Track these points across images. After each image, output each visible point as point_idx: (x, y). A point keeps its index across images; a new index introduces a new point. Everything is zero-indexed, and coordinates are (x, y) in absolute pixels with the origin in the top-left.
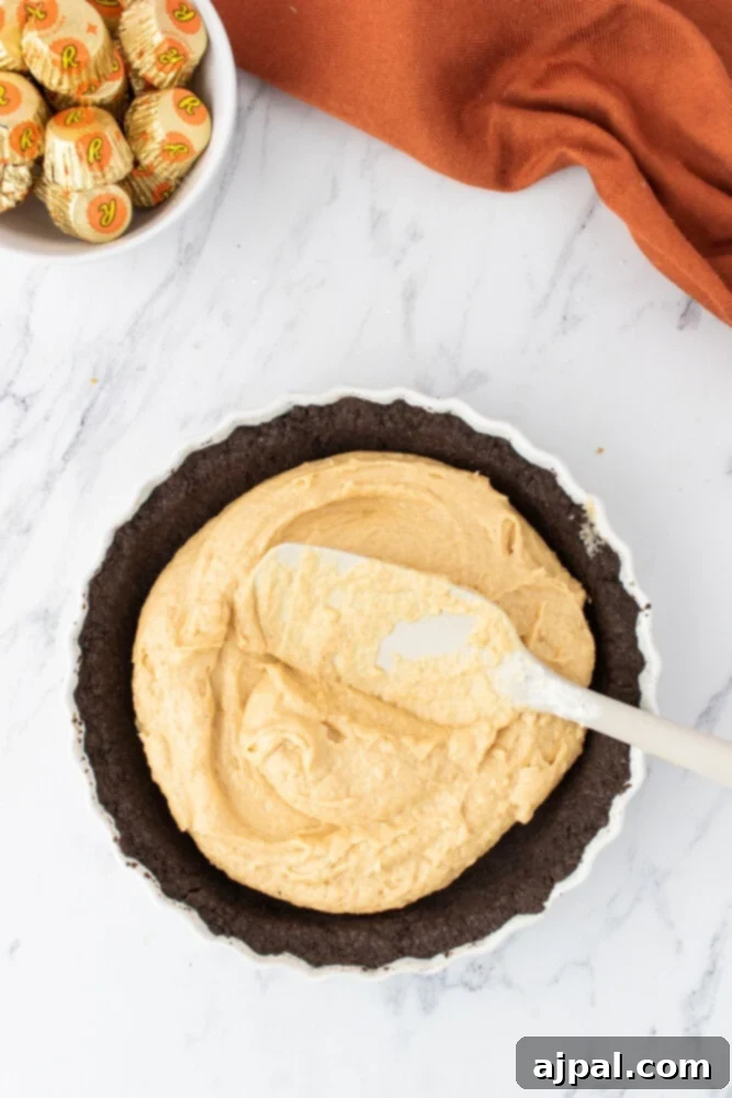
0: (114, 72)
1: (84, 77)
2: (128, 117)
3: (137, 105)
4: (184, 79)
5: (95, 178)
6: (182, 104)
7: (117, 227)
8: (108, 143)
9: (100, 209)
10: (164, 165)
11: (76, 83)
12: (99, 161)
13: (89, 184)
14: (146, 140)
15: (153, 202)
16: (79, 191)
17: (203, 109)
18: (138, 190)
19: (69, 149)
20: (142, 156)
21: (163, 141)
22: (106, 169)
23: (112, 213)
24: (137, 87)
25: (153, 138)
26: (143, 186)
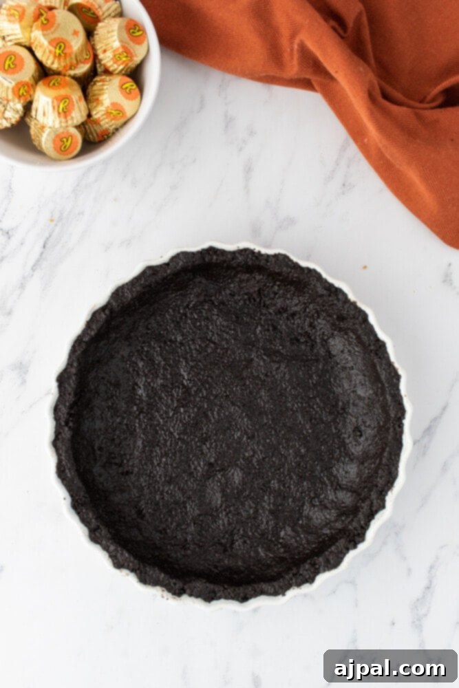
0: (86, 59)
1: (68, 61)
2: (90, 87)
3: (97, 81)
4: (129, 70)
5: (61, 122)
6: (124, 87)
7: (70, 153)
8: (73, 102)
9: (61, 141)
10: (107, 120)
11: (63, 64)
12: (65, 112)
13: (57, 125)
14: (98, 104)
15: (97, 139)
16: (50, 128)
17: (137, 90)
18: (88, 131)
19: (48, 103)
20: (94, 113)
21: (108, 107)
22: (69, 118)
23: (68, 144)
24: (100, 70)
25: (102, 104)
26: (92, 130)
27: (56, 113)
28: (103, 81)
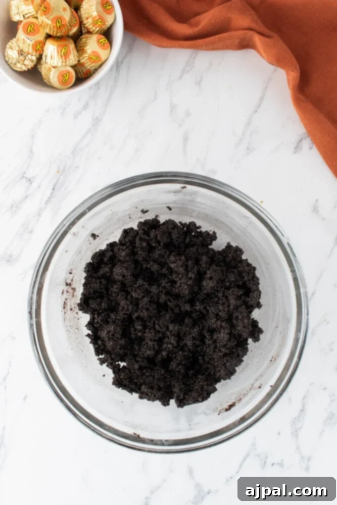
2: (79, 41)
3: (83, 38)
4: (103, 31)
5: (62, 62)
6: (100, 41)
7: (68, 84)
8: (70, 50)
9: (63, 76)
10: (89, 63)
12: (65, 56)
13: (60, 64)
14: (84, 52)
15: (84, 77)
17: (108, 44)
18: (78, 71)
19: (54, 49)
20: (81, 59)
21: (90, 54)
22: (67, 60)
23: (67, 78)
24: (84, 31)
25: (86, 53)
26: (80, 70)
27: (60, 56)
28: (87, 37)
